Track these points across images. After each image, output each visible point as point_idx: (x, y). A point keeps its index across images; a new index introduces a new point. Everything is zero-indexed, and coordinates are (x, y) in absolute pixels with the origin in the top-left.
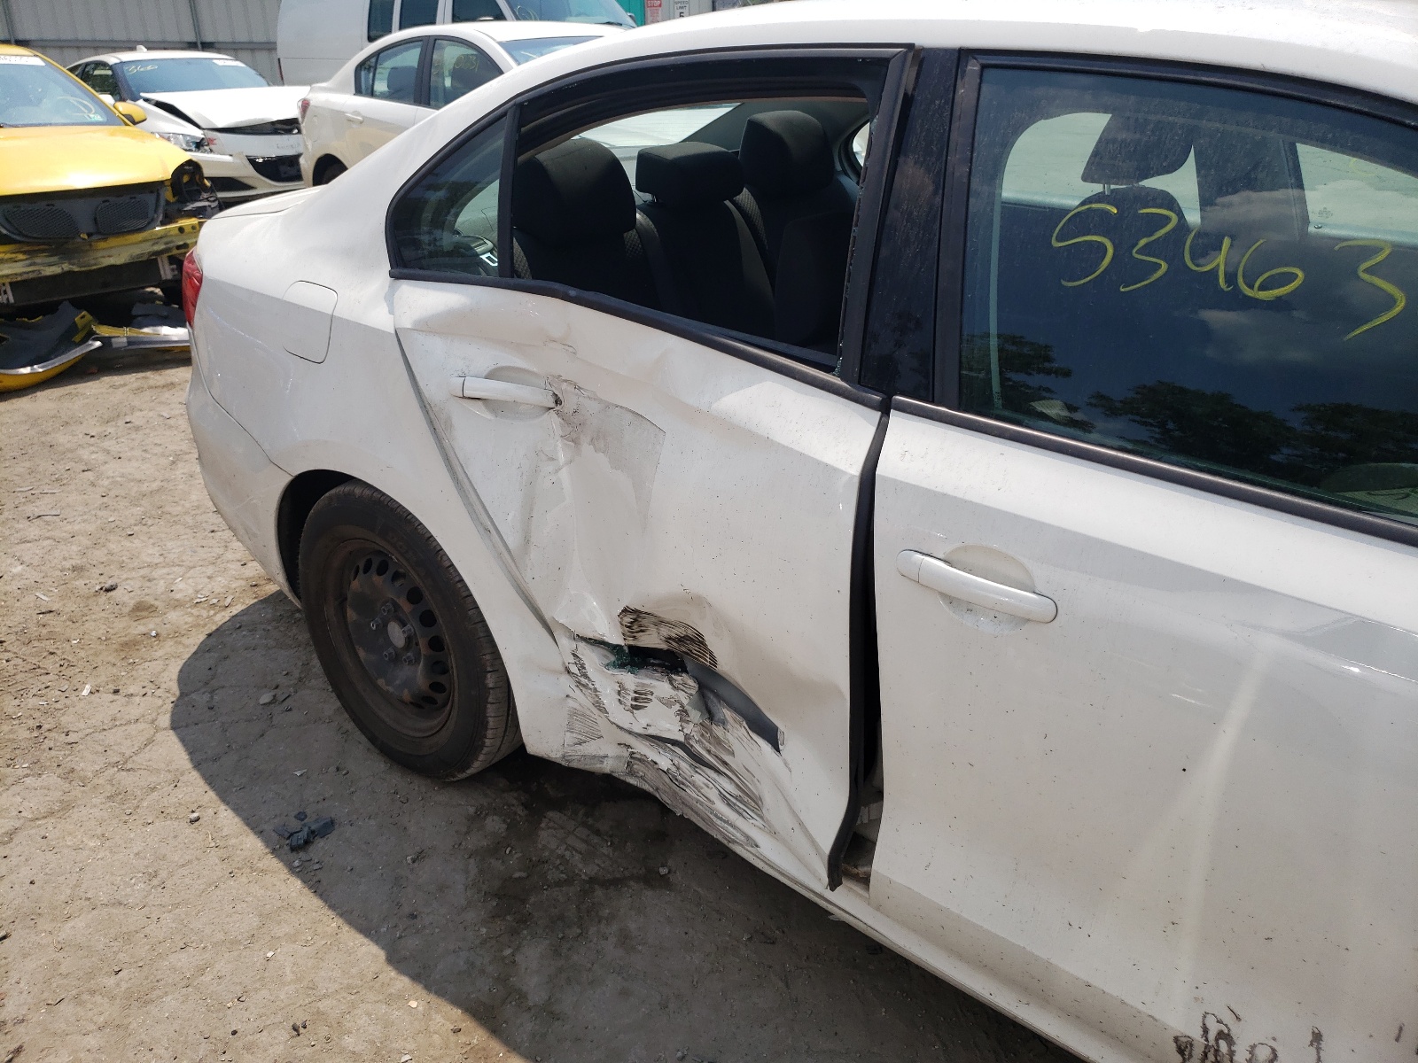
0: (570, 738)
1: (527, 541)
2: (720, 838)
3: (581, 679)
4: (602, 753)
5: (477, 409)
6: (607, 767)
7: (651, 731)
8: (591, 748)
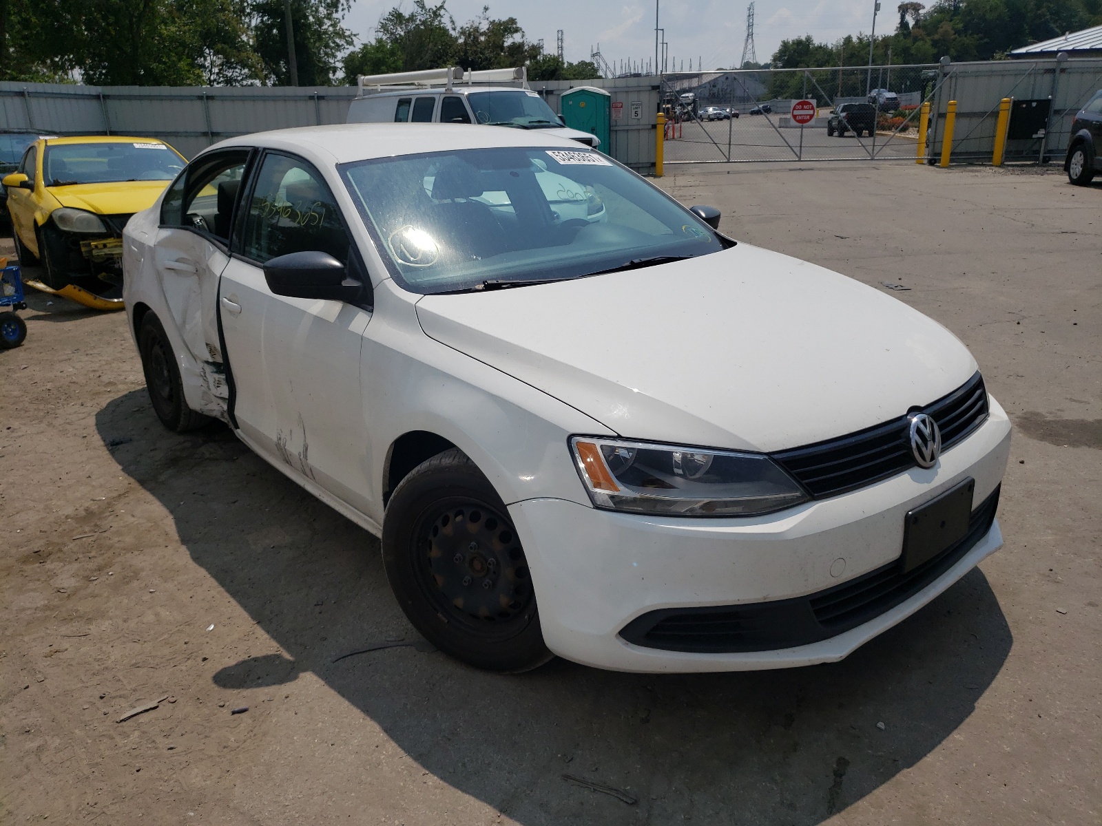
0: (203, 402)
1: (184, 322)
2: (239, 437)
3: (204, 377)
4: (213, 409)
5: (172, 273)
6: (214, 414)
7: (222, 396)
8: (210, 407)
